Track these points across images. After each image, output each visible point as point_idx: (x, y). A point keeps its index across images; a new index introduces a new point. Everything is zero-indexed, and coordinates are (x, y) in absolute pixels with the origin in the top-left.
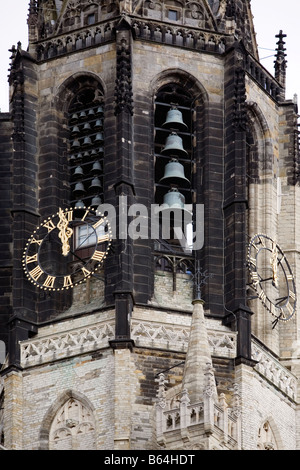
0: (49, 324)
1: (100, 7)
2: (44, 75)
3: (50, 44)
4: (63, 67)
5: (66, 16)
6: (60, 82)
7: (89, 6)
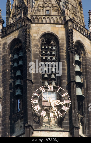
0: (39, 131)
1: (52, 9)
2: (34, 28)
3: (36, 17)
4: (42, 28)
5: (37, 7)
6: (41, 33)
7: (47, 7)
